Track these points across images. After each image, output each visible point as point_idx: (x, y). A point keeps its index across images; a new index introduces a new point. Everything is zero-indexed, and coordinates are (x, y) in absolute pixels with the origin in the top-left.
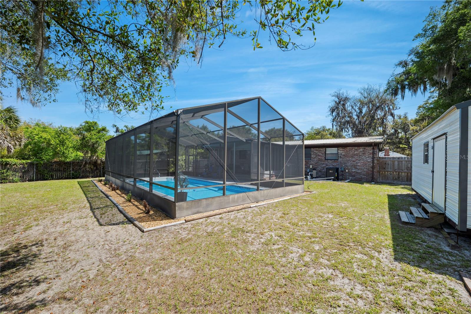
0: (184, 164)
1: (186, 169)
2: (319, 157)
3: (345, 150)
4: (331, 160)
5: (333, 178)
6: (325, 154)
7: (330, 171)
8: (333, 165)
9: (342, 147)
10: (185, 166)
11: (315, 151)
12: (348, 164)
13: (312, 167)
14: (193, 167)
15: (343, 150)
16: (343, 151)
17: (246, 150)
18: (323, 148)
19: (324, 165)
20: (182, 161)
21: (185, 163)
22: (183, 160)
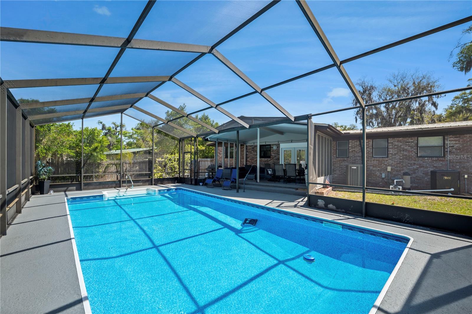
0: (177, 166)
1: (179, 174)
2: (405, 153)
3: (461, 140)
4: (430, 157)
5: (452, 189)
6: (418, 147)
7: (446, 178)
8: (435, 165)
9: (453, 135)
10: (179, 168)
11: (397, 144)
12: (468, 164)
13: (392, 169)
14: (191, 170)
15: (456, 139)
16: (456, 141)
17: (270, 145)
18: (413, 138)
19: (415, 167)
20: (175, 161)
21: (179, 164)
22: (177, 160)
